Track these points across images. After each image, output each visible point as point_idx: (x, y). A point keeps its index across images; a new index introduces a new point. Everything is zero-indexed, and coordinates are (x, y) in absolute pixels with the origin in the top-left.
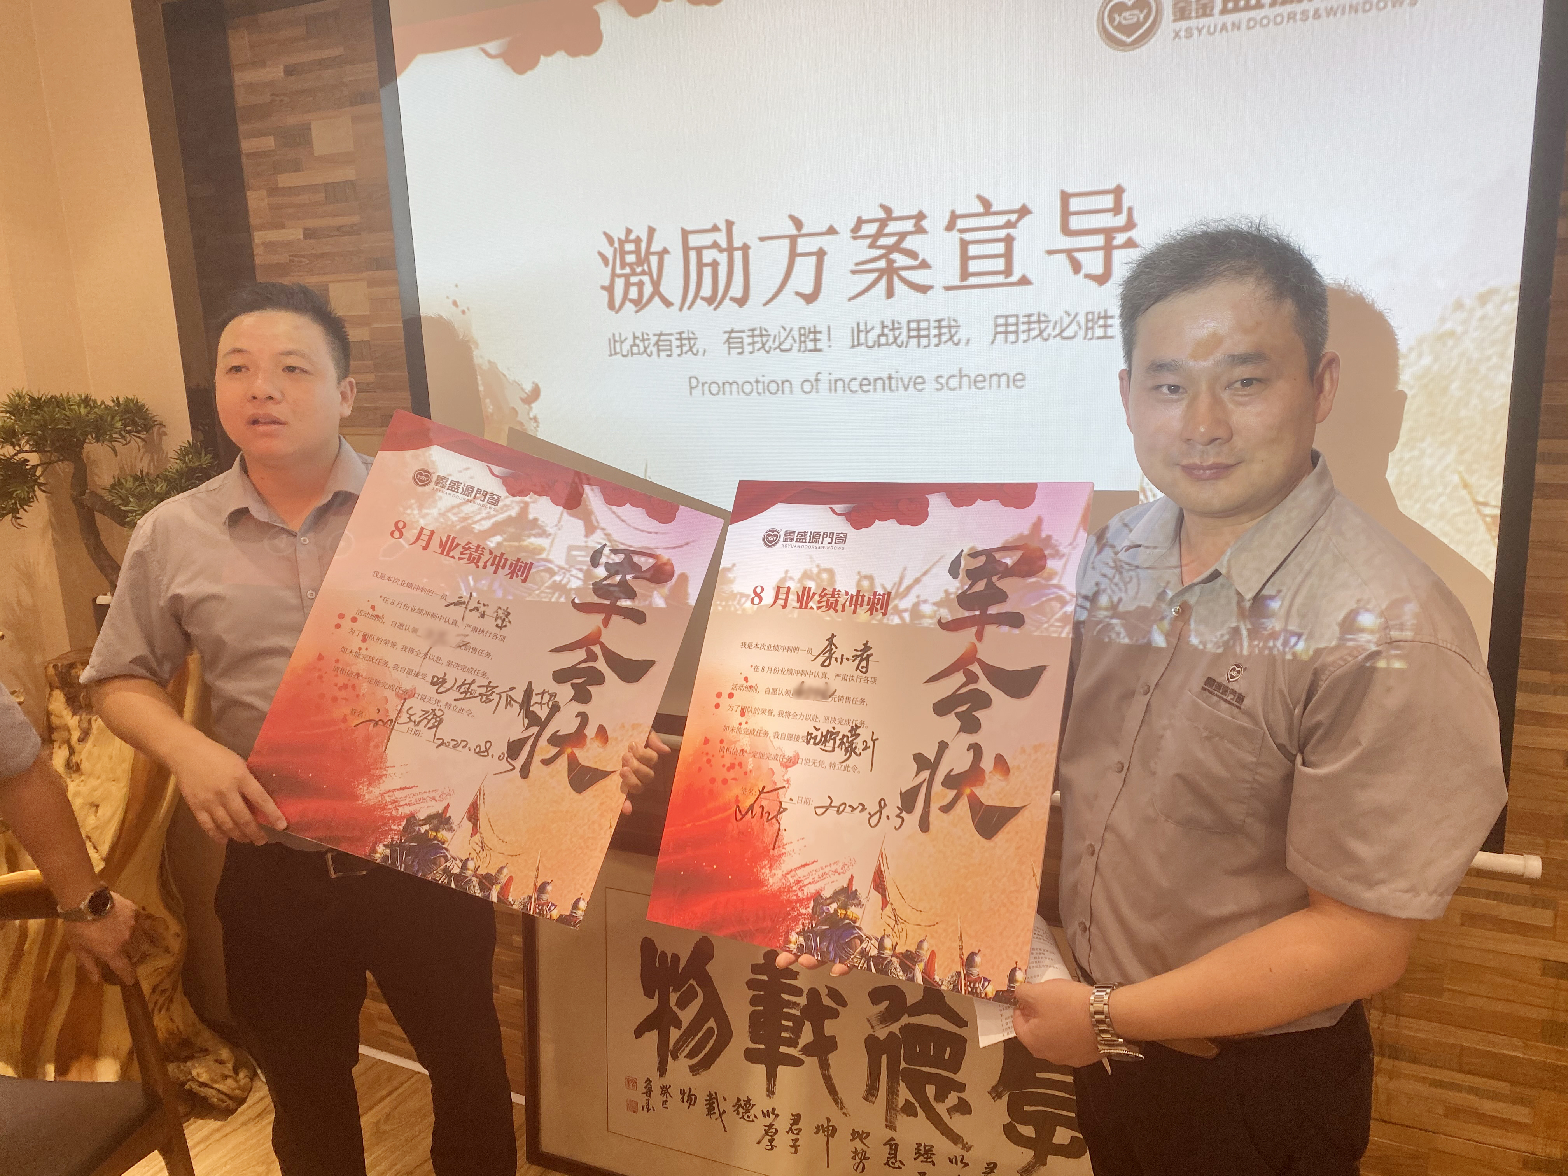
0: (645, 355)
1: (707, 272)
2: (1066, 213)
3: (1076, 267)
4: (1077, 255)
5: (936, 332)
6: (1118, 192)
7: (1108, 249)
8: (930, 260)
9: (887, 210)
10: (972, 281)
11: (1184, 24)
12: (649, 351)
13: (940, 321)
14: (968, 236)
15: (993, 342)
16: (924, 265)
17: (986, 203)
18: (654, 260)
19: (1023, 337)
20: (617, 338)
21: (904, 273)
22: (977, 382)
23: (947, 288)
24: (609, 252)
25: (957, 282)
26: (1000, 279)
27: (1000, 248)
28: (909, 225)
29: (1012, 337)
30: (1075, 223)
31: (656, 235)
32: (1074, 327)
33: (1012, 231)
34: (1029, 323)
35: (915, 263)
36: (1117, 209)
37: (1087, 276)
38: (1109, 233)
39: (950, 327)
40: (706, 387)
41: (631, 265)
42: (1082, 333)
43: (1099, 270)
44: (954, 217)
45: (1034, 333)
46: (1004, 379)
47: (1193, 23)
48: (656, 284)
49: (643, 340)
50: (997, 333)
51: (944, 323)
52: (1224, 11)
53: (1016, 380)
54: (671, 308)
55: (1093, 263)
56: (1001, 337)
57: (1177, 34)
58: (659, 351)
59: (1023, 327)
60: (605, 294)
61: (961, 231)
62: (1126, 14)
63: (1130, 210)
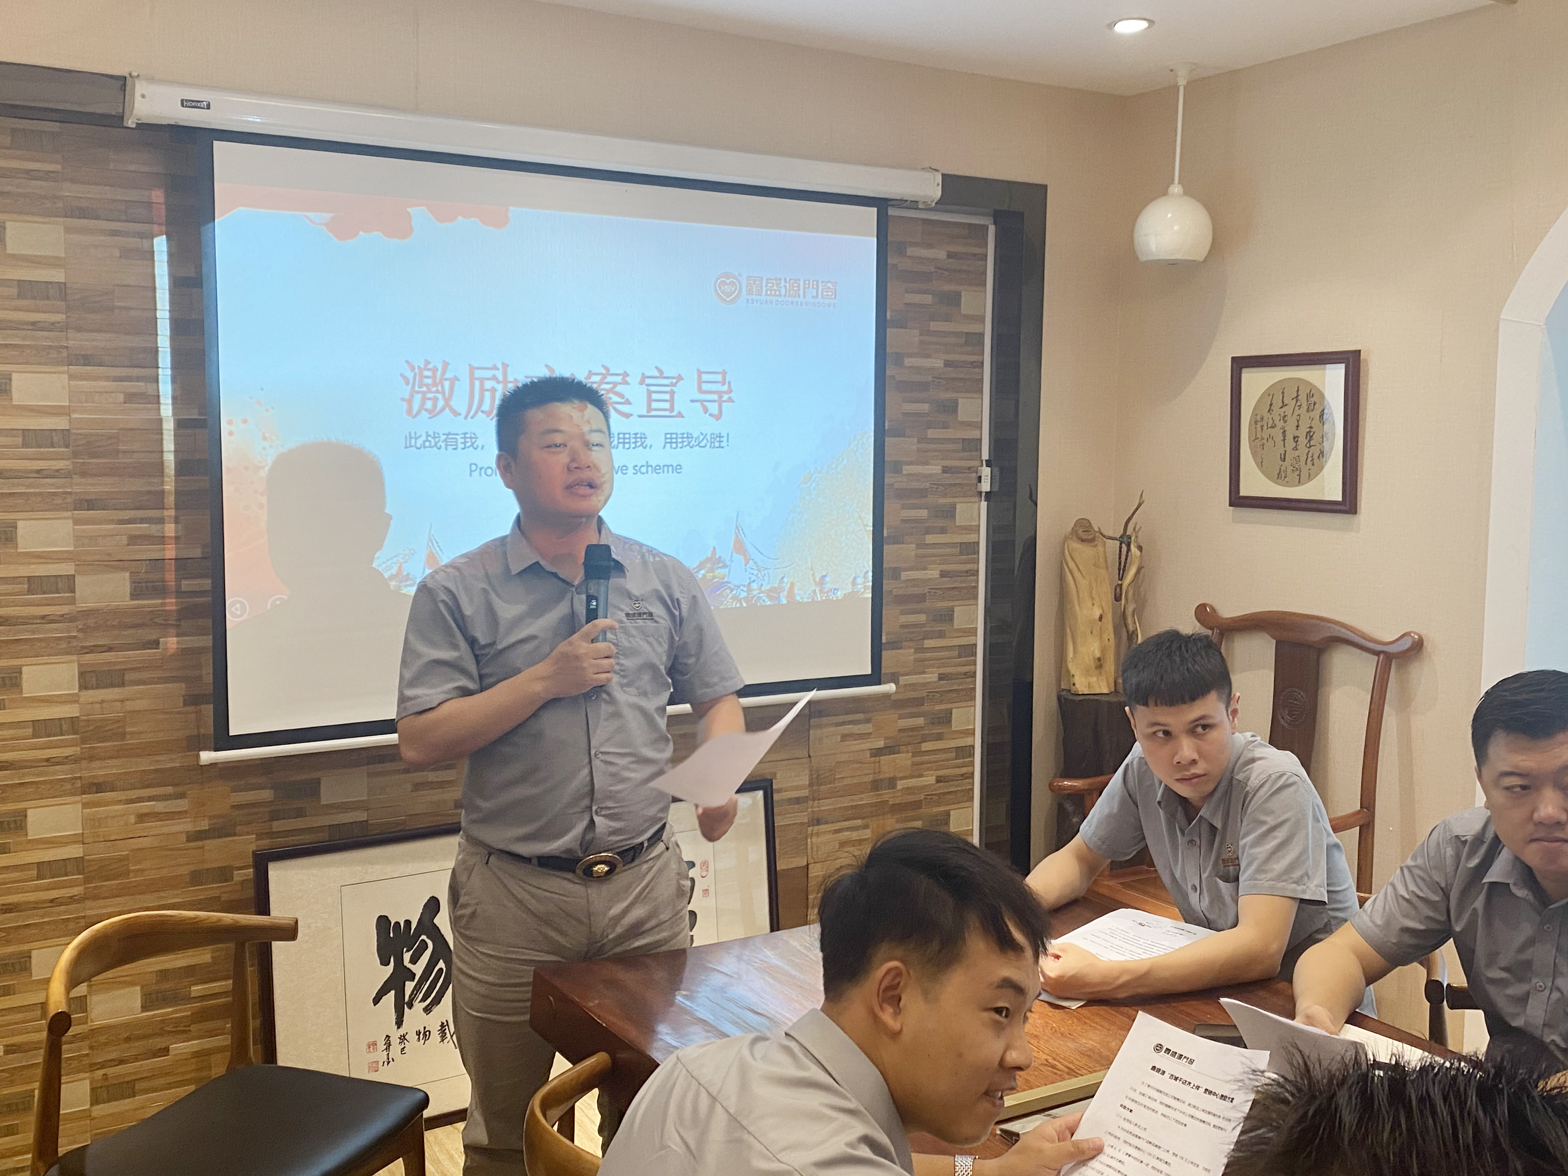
0: (435, 448)
1: (487, 395)
2: (700, 382)
3: (706, 410)
4: (706, 404)
5: (633, 440)
6: (724, 373)
7: (720, 402)
8: (631, 400)
9: (607, 369)
10: (653, 413)
11: (750, 297)
12: (438, 445)
13: (636, 434)
14: (653, 388)
15: (664, 448)
16: (628, 402)
17: (661, 372)
18: (447, 384)
19: (680, 445)
20: (413, 435)
21: (617, 406)
22: (657, 469)
23: (640, 416)
24: (410, 375)
25: (645, 413)
26: (667, 413)
27: (667, 397)
28: (619, 379)
29: (674, 445)
30: (705, 387)
31: (450, 367)
32: (705, 441)
33: (674, 388)
34: (683, 438)
35: (623, 401)
36: (723, 383)
37: (710, 415)
38: (720, 394)
39: (641, 438)
40: (483, 471)
41: (427, 385)
42: (708, 445)
43: (716, 412)
44: (644, 377)
45: (685, 444)
46: (670, 468)
47: (754, 297)
48: (447, 401)
49: (434, 438)
50: (666, 443)
51: (639, 436)
52: (766, 294)
53: (678, 469)
54: (459, 417)
55: (713, 408)
56: (668, 445)
57: (748, 301)
58: (446, 446)
59: (680, 440)
60: (405, 404)
61: (648, 385)
62: (726, 287)
63: (729, 383)
